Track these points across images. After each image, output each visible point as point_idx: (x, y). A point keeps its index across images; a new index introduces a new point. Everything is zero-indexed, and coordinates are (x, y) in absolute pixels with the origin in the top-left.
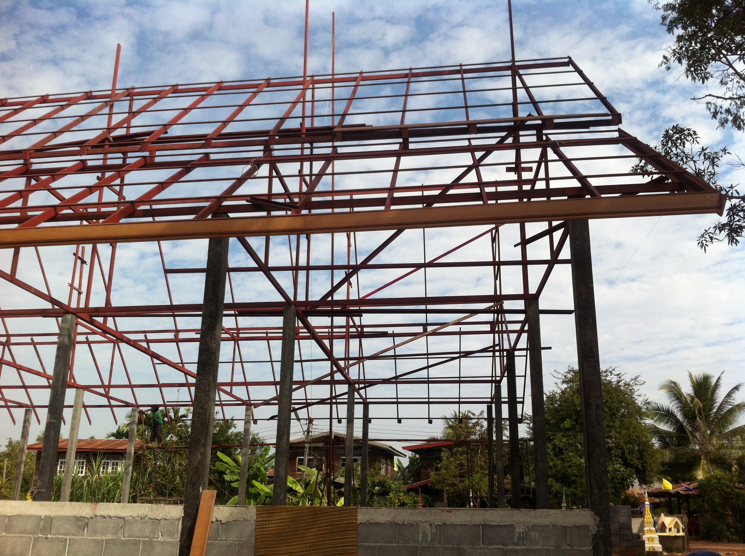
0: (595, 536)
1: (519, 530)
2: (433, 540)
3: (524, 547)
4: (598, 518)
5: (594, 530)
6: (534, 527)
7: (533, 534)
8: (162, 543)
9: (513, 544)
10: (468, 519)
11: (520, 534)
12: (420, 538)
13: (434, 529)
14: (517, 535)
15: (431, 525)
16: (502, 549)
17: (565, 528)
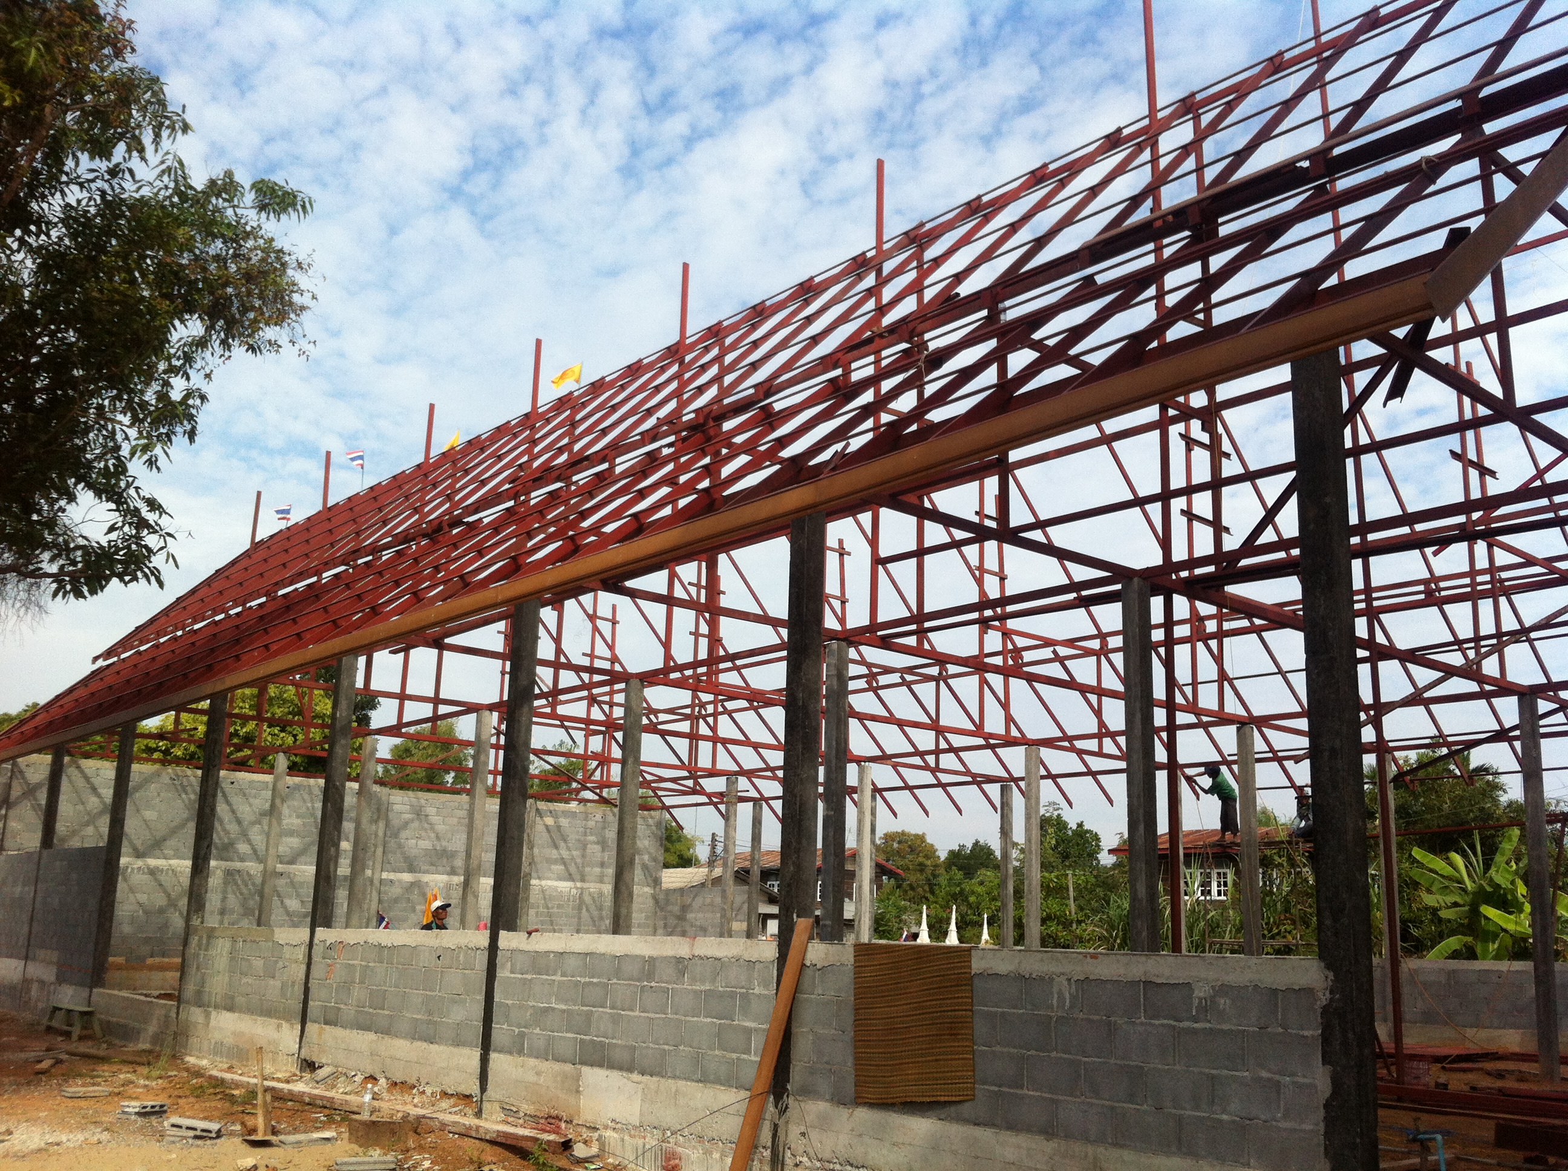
0: (1325, 1010)
1: (1200, 992)
2: (1072, 1007)
3: (1208, 1025)
4: (1331, 975)
5: (1323, 998)
6: (1223, 989)
7: (1222, 1001)
8: (759, 996)
9: (1188, 1019)
10: (1122, 971)
11: (1200, 999)
12: (1055, 1002)
13: (1074, 987)
14: (1196, 1002)
15: (1069, 980)
16: (1174, 1027)
17: (1275, 992)
